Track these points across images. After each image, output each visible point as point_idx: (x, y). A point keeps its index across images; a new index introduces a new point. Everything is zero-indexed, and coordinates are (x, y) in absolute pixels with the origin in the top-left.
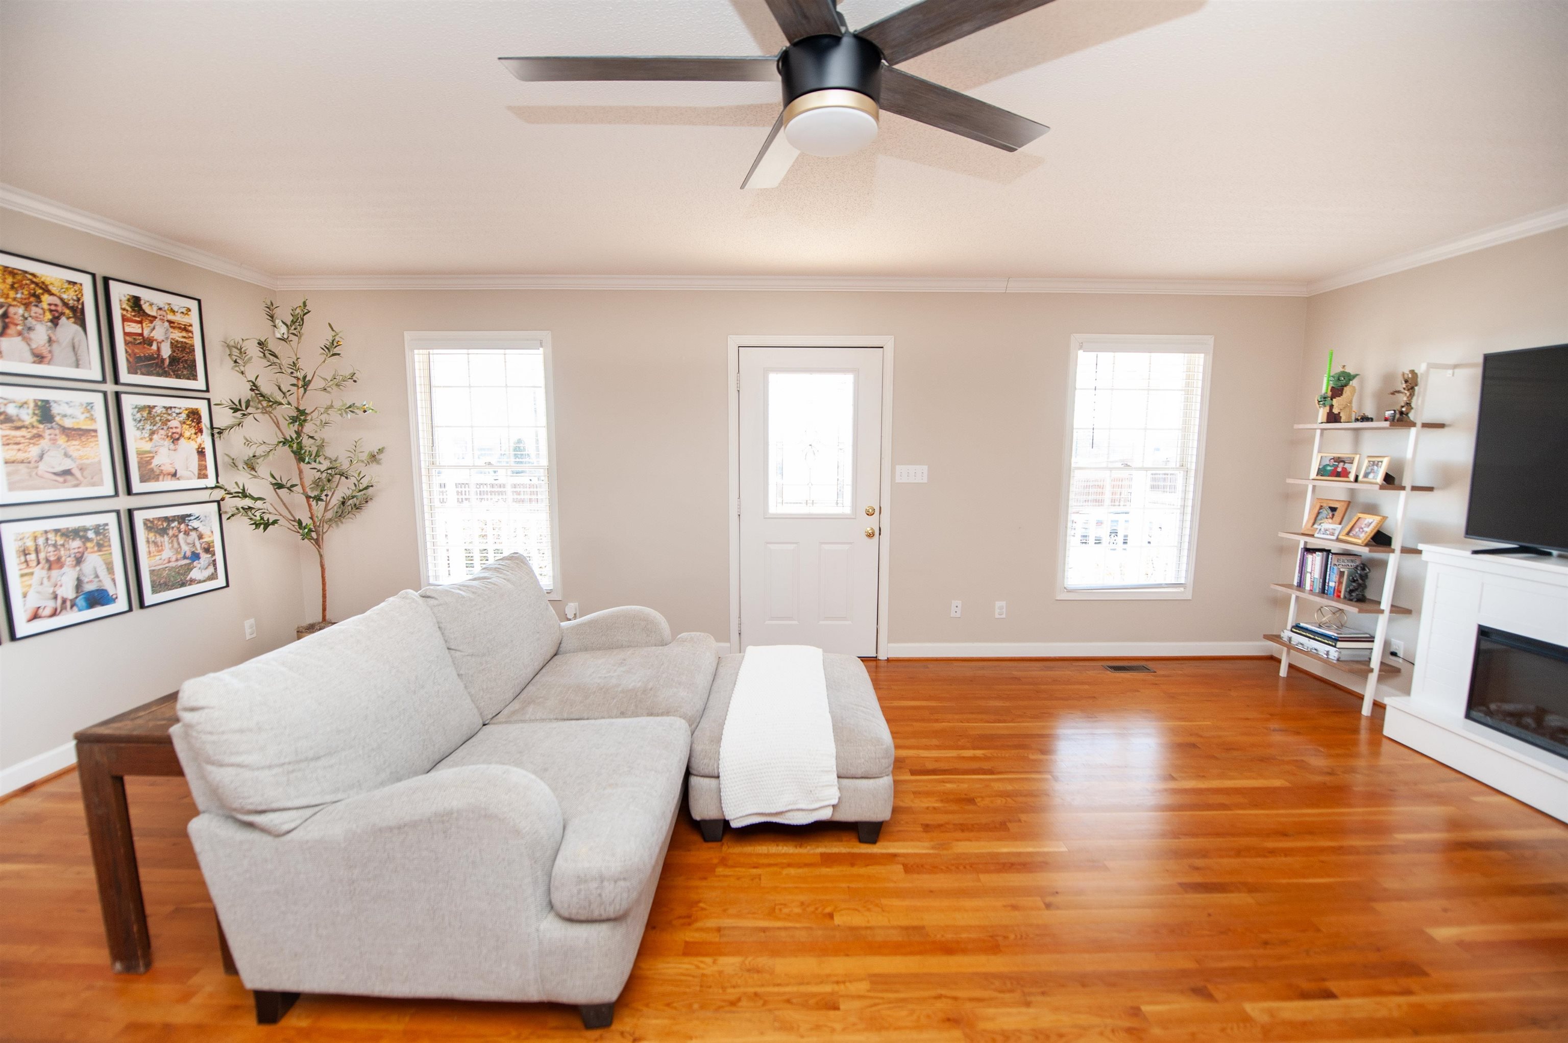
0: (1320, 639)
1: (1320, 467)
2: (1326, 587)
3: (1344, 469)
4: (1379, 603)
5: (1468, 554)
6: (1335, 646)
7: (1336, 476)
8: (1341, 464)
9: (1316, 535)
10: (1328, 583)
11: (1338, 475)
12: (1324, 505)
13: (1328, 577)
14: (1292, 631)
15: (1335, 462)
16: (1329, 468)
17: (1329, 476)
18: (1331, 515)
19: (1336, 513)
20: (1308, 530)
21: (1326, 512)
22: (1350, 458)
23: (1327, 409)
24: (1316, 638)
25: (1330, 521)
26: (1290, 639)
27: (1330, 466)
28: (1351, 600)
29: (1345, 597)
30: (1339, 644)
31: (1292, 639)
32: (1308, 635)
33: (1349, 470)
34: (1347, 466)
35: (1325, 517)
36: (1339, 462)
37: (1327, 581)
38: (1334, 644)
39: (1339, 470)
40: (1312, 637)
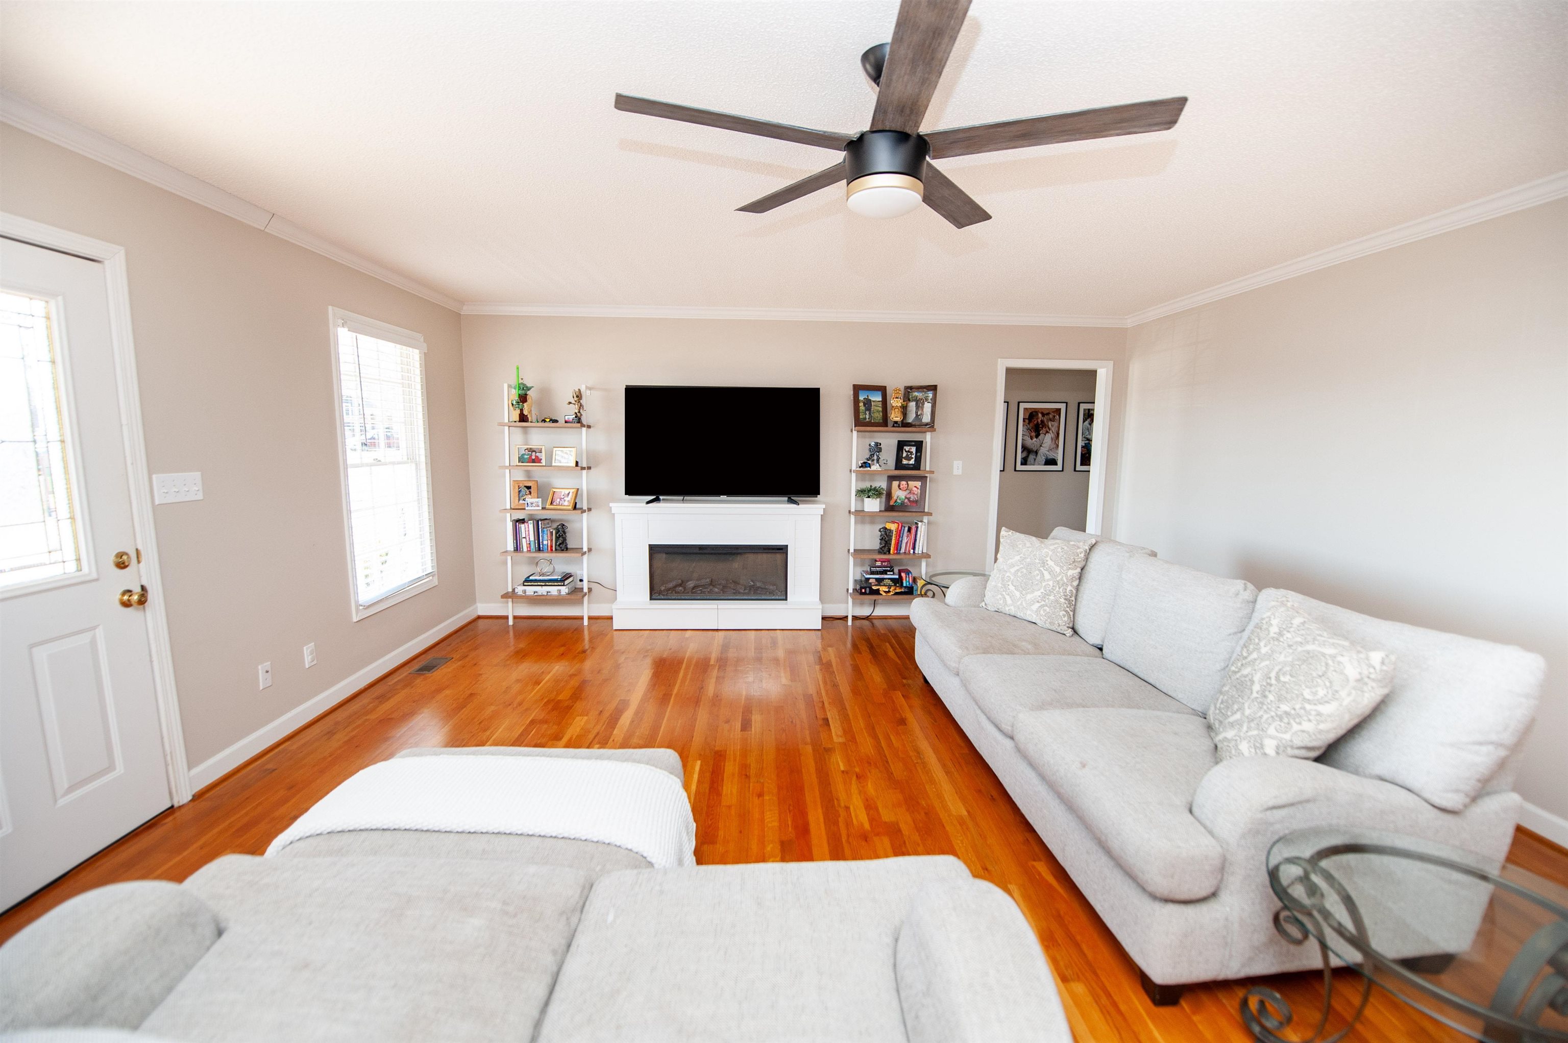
0: (550, 584)
1: (520, 456)
2: (541, 546)
3: (537, 457)
4: (582, 548)
5: (644, 504)
6: (564, 585)
7: (532, 463)
8: (534, 453)
9: (527, 508)
10: (542, 542)
11: (533, 461)
12: (521, 485)
13: (541, 538)
14: (524, 585)
15: (529, 452)
16: (526, 457)
17: (527, 462)
18: (528, 492)
19: (532, 490)
20: (517, 505)
21: (524, 490)
22: (539, 449)
23: (518, 412)
24: (547, 584)
25: (530, 496)
26: (525, 592)
27: (527, 455)
28: (563, 550)
29: (556, 550)
30: (566, 582)
31: (527, 591)
32: (539, 584)
33: (540, 458)
34: (537, 454)
35: (524, 493)
36: (532, 452)
37: (541, 541)
38: (562, 584)
39: (533, 457)
40: (543, 584)
